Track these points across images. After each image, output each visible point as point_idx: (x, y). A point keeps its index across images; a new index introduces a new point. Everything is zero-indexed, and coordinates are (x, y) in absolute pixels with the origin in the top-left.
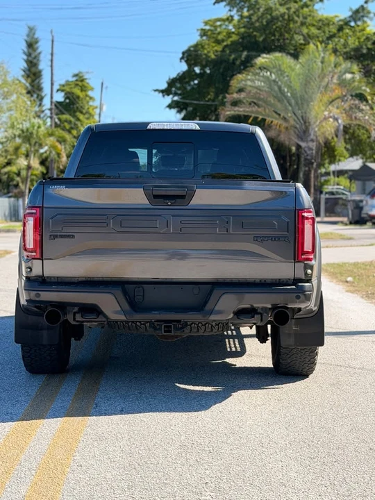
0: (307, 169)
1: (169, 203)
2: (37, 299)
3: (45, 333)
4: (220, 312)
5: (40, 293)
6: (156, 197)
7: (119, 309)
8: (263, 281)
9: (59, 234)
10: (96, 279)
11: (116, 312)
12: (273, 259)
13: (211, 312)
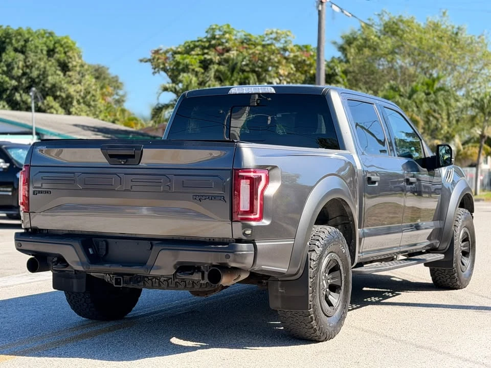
1: (123, 163)
3: (75, 281)
4: (159, 268)
5: (21, 242)
6: (111, 156)
7: (79, 260)
8: (212, 240)
9: (40, 190)
10: (76, 233)
11: (77, 263)
12: (213, 219)
13: (151, 268)
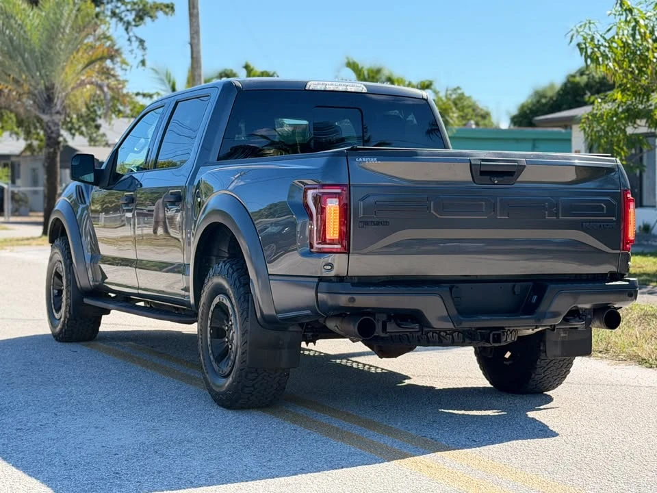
0: (52, 150)
1: (496, 182)
2: (351, 305)
5: (354, 296)
6: (482, 173)
9: (370, 220)
11: (442, 319)
